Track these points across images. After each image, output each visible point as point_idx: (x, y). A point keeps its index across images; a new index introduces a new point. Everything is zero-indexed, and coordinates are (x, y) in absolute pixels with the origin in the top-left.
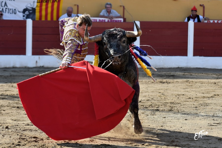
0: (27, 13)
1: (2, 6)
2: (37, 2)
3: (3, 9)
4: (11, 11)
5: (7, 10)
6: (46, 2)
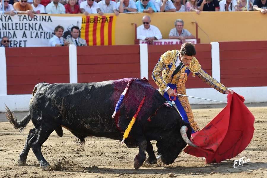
1: (36, 30)
2: (82, 23)
3: (37, 33)
4: (48, 35)
5: (42, 34)
6: (94, 22)
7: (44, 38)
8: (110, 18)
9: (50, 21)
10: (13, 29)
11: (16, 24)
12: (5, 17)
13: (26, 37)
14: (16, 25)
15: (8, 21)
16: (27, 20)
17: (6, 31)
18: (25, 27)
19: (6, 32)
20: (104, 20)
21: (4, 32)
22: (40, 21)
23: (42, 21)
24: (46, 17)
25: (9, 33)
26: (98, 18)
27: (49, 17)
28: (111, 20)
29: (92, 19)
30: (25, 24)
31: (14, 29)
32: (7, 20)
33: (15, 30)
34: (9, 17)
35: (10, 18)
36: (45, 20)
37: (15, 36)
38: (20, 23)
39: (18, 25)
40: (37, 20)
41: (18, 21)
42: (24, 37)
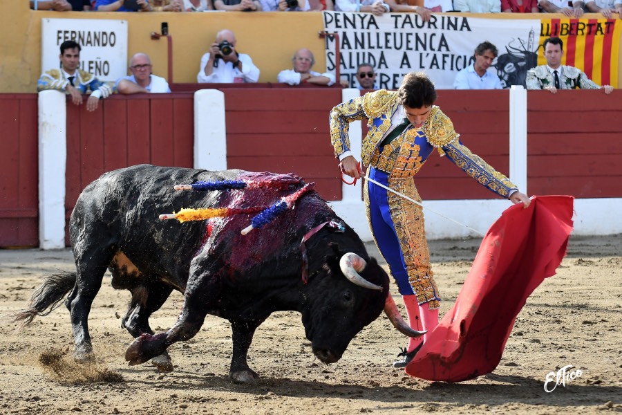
0: (510, 68)
1: (432, 49)
2: (542, 35)
3: (435, 57)
4: (461, 62)
5: (446, 59)
6: (569, 32)
7: (452, 69)
8: (606, 23)
9: (465, 29)
10: (379, 47)
11: (387, 34)
12: (362, 19)
13: (409, 67)
14: (386, 38)
15: (368, 28)
16: (412, 27)
17: (363, 50)
18: (408, 41)
19: (364, 53)
20: (594, 28)
21: (358, 54)
22: (443, 28)
23: (448, 29)
24: (456, 19)
25: (370, 54)
26: (578, 23)
27: (465, 20)
28: (610, 28)
29: (565, 26)
30: (408, 34)
31: (381, 48)
32: (366, 25)
33: (384, 49)
34: (372, 17)
35: (372, 21)
36: (455, 28)
37: (385, 63)
38: (395, 34)
39: (391, 38)
40: (436, 27)
41: (391, 29)
42: (405, 67)
